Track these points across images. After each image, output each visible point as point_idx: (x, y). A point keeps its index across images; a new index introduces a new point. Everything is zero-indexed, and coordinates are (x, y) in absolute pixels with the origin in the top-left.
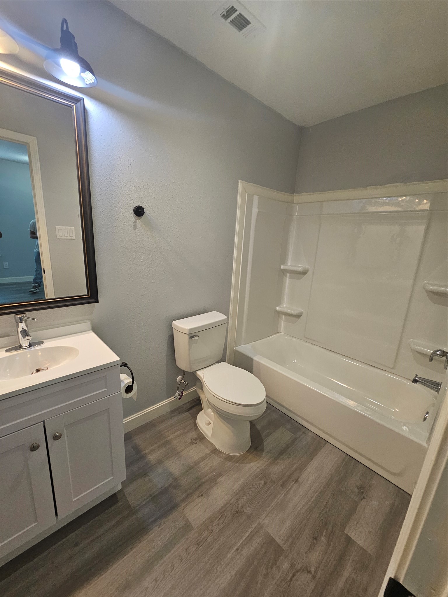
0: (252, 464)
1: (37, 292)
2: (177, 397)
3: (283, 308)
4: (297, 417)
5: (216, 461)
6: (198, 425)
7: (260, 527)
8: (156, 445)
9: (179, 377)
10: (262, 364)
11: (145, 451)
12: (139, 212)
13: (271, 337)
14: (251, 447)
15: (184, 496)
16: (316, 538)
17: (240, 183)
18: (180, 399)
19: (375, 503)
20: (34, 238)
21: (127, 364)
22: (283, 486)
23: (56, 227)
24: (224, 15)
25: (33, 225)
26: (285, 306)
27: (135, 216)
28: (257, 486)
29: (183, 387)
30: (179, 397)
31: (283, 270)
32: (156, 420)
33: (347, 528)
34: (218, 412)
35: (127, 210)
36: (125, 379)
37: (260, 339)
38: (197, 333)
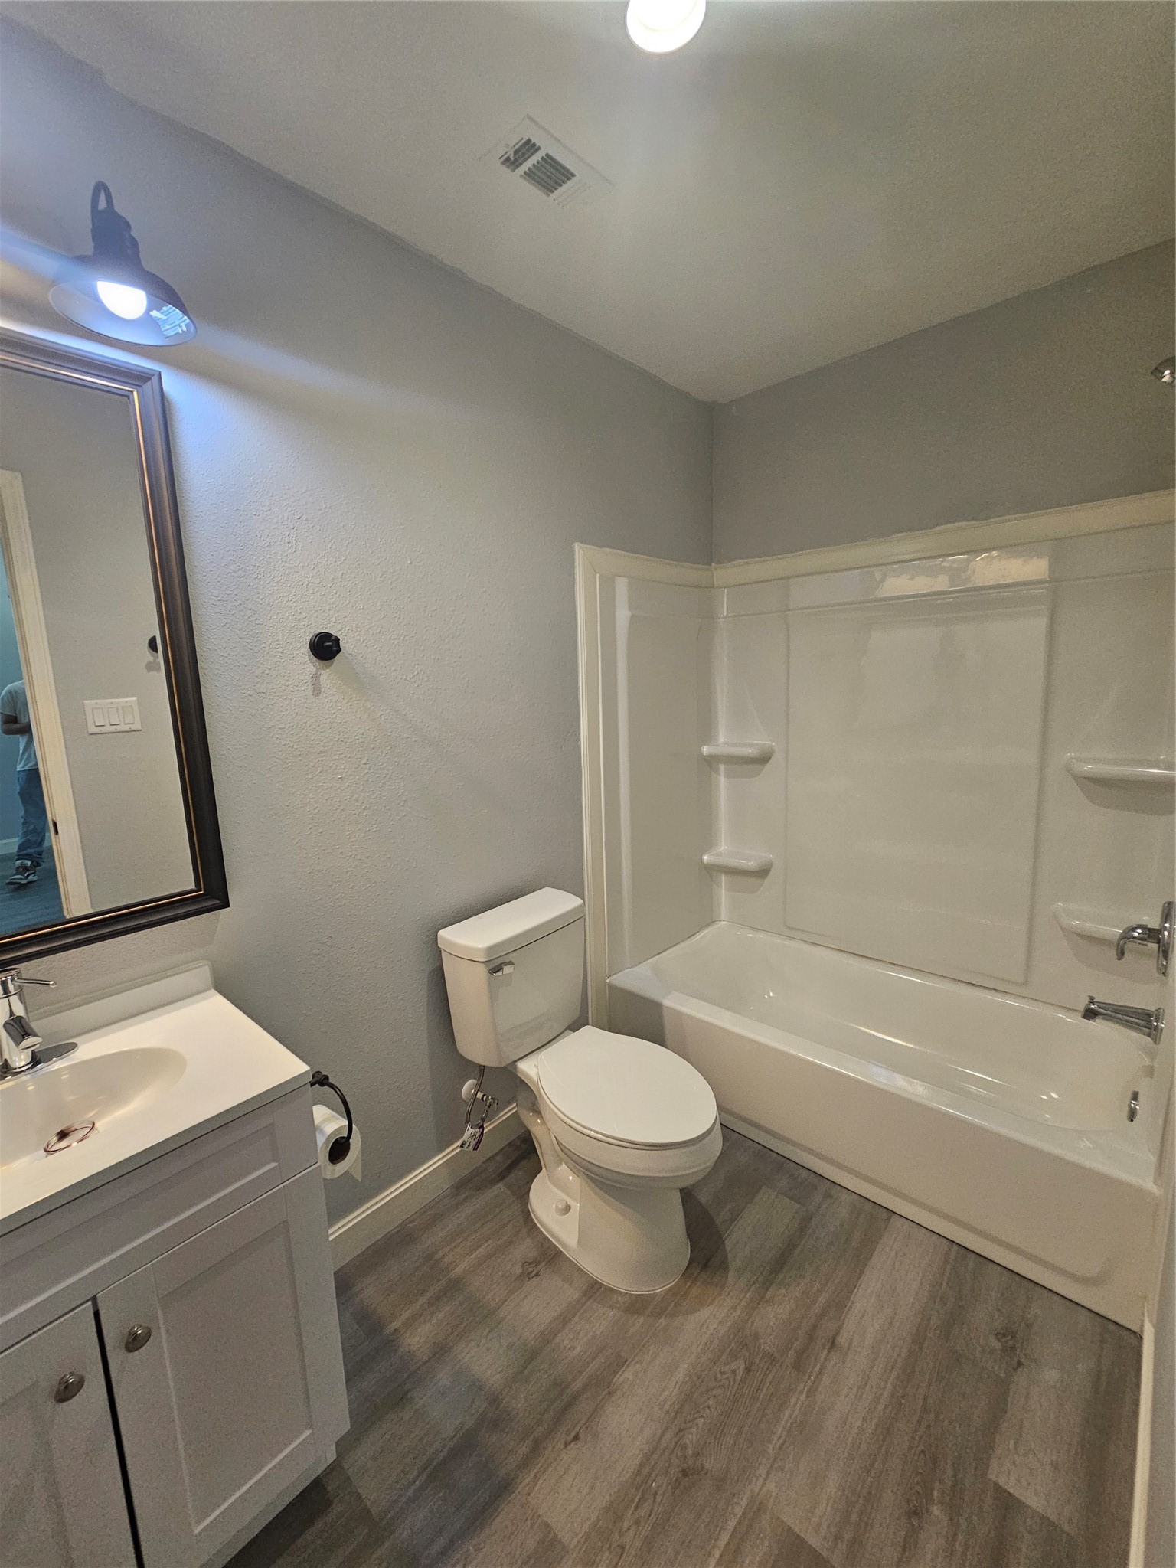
0: (704, 1313)
1: (31, 882)
2: (468, 1144)
3: (717, 855)
4: (804, 1154)
5: (601, 1320)
6: (538, 1220)
7: (757, 1509)
8: (422, 1300)
9: (468, 1087)
10: (689, 1016)
11: (393, 1324)
12: (325, 648)
13: (698, 938)
14: (690, 1262)
15: (524, 1449)
16: (915, 1513)
17: (579, 551)
18: (475, 1149)
19: (1051, 1375)
20: (13, 734)
21: (327, 1078)
22: (798, 1366)
23: (85, 702)
24: (508, 159)
25: (10, 699)
26: (724, 850)
27: (315, 659)
28: (727, 1378)
29: (483, 1111)
30: (473, 1143)
31: (709, 756)
32: (414, 1221)
33: (994, 1463)
34: (590, 1174)
35: (291, 647)
36: (328, 1122)
37: (671, 947)
38: (512, 955)
